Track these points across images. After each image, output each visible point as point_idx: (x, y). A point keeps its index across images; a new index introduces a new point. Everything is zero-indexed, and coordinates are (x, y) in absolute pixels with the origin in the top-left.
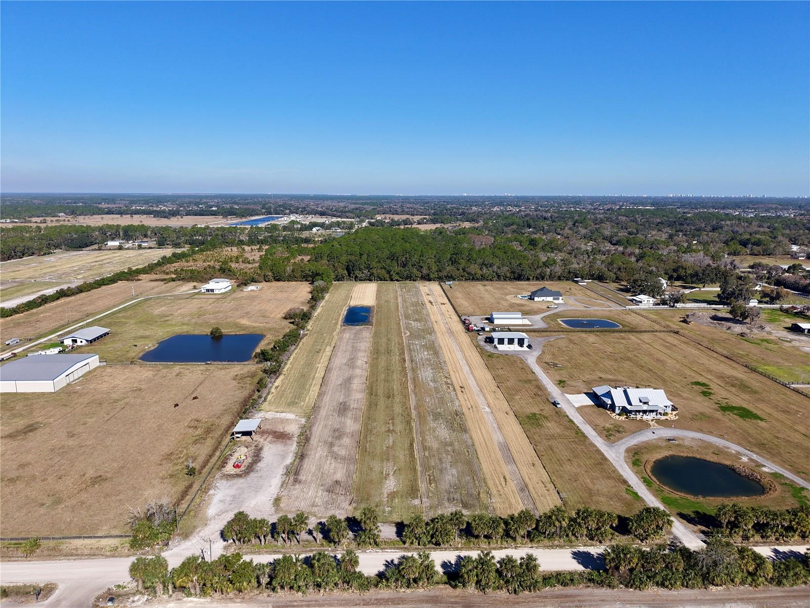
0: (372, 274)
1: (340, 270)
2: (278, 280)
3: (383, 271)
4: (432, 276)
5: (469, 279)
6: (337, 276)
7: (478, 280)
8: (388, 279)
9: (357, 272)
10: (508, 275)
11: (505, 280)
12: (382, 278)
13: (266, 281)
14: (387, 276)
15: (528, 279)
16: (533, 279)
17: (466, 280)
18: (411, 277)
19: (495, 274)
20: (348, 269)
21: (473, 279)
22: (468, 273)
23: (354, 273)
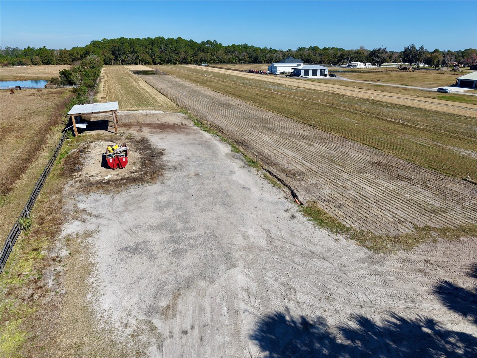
0: (137, 58)
1: (106, 54)
2: (47, 64)
3: (147, 56)
4: (189, 60)
5: (218, 63)
6: (105, 60)
7: (225, 63)
8: (152, 63)
9: (123, 56)
10: (247, 59)
11: (244, 63)
12: (147, 61)
13: (35, 65)
14: (150, 60)
15: (261, 63)
16: (264, 63)
17: (216, 63)
18: (171, 61)
19: (237, 58)
20: (114, 53)
21: (221, 63)
22: (218, 58)
23: (120, 57)
